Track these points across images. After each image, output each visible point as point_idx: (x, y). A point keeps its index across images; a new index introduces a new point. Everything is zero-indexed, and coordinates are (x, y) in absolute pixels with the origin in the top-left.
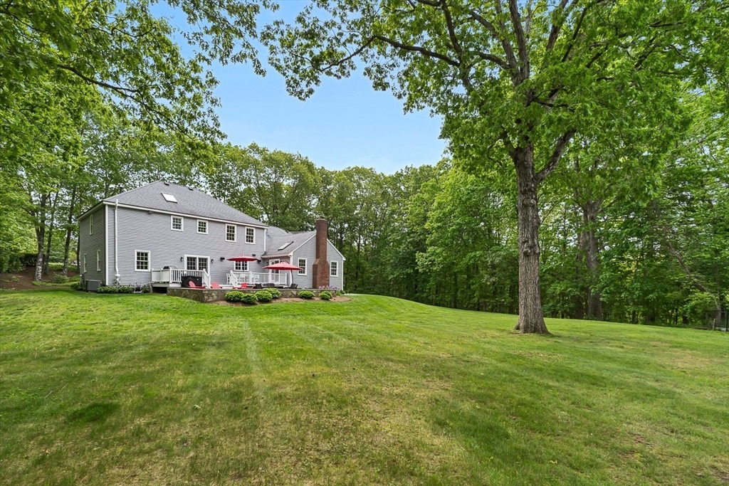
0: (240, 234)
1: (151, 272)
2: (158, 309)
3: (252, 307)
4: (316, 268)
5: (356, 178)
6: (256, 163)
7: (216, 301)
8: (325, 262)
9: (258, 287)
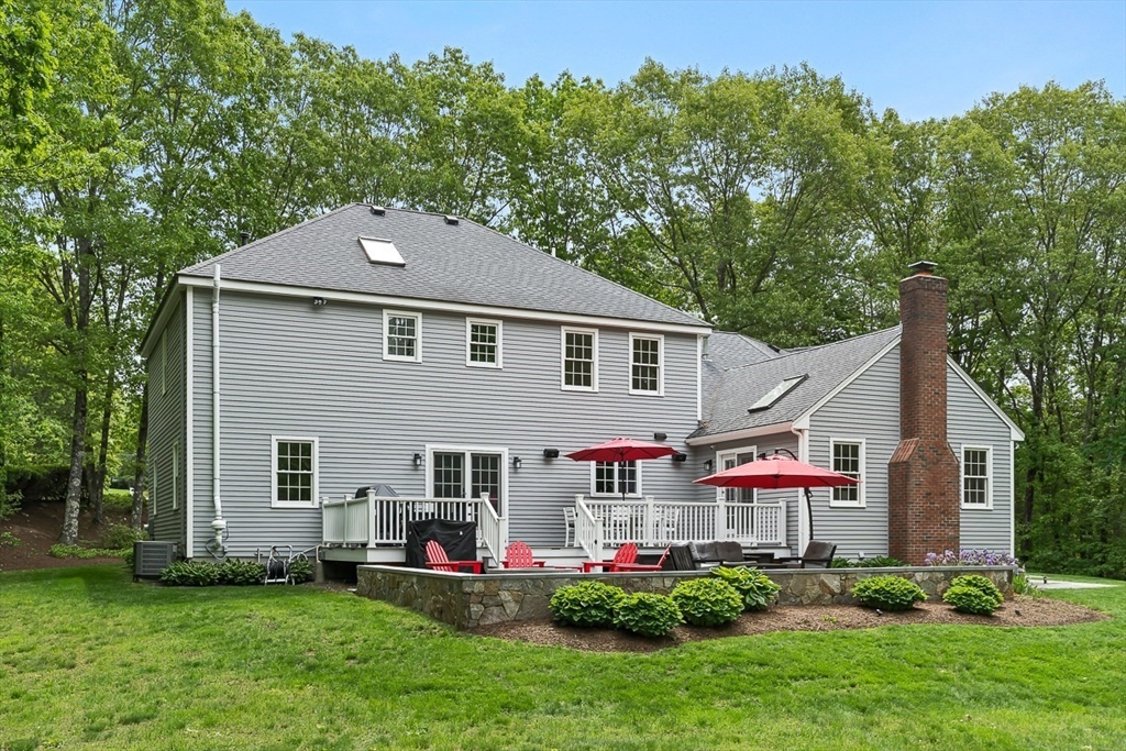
0: (611, 360)
1: (319, 511)
2: (291, 663)
3: (661, 655)
4: (906, 477)
5: (1020, 136)
6: (657, 130)
7: (518, 622)
8: (941, 449)
9: (677, 560)
